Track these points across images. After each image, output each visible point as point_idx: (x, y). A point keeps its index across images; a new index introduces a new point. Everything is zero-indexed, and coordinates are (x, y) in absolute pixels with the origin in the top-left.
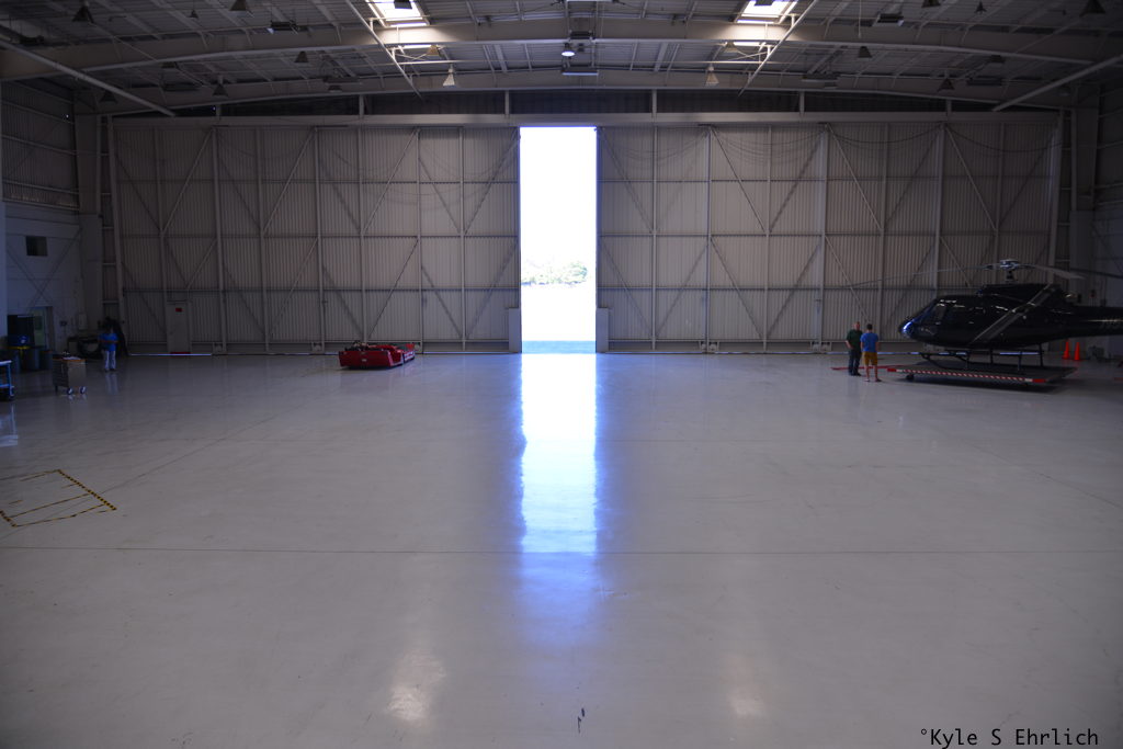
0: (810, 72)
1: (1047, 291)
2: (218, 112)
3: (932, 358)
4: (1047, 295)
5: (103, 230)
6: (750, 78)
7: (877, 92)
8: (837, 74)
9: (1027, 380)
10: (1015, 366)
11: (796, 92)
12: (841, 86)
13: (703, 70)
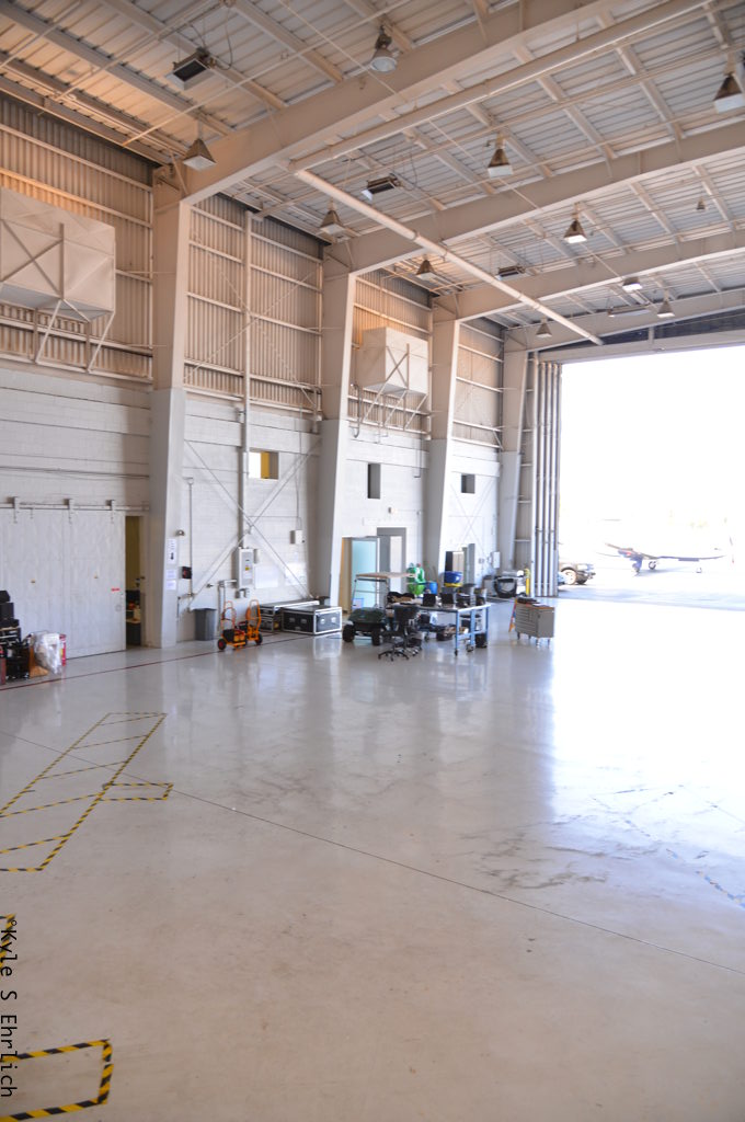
2: (651, 334)
5: (522, 469)
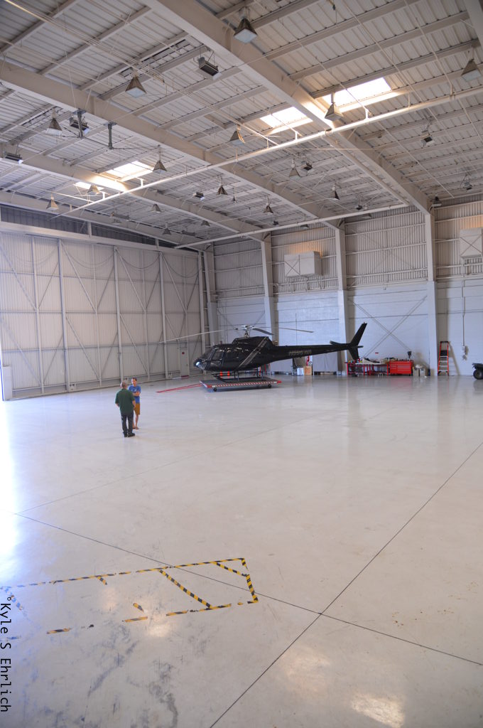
1: (265, 340)
11: (87, 223)
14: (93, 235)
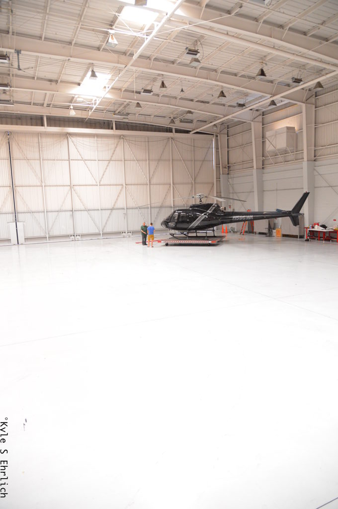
0: (117, 112)
1: (214, 206)
3: (174, 235)
4: (214, 208)
6: (90, 113)
7: (145, 123)
8: (128, 114)
9: (210, 242)
10: (205, 237)
11: (111, 121)
12: (131, 119)
13: (68, 108)
14: (116, 129)
